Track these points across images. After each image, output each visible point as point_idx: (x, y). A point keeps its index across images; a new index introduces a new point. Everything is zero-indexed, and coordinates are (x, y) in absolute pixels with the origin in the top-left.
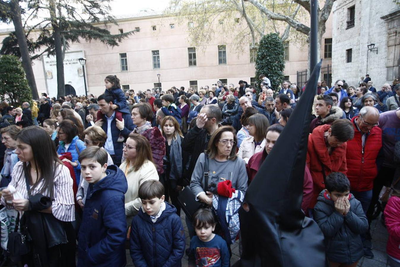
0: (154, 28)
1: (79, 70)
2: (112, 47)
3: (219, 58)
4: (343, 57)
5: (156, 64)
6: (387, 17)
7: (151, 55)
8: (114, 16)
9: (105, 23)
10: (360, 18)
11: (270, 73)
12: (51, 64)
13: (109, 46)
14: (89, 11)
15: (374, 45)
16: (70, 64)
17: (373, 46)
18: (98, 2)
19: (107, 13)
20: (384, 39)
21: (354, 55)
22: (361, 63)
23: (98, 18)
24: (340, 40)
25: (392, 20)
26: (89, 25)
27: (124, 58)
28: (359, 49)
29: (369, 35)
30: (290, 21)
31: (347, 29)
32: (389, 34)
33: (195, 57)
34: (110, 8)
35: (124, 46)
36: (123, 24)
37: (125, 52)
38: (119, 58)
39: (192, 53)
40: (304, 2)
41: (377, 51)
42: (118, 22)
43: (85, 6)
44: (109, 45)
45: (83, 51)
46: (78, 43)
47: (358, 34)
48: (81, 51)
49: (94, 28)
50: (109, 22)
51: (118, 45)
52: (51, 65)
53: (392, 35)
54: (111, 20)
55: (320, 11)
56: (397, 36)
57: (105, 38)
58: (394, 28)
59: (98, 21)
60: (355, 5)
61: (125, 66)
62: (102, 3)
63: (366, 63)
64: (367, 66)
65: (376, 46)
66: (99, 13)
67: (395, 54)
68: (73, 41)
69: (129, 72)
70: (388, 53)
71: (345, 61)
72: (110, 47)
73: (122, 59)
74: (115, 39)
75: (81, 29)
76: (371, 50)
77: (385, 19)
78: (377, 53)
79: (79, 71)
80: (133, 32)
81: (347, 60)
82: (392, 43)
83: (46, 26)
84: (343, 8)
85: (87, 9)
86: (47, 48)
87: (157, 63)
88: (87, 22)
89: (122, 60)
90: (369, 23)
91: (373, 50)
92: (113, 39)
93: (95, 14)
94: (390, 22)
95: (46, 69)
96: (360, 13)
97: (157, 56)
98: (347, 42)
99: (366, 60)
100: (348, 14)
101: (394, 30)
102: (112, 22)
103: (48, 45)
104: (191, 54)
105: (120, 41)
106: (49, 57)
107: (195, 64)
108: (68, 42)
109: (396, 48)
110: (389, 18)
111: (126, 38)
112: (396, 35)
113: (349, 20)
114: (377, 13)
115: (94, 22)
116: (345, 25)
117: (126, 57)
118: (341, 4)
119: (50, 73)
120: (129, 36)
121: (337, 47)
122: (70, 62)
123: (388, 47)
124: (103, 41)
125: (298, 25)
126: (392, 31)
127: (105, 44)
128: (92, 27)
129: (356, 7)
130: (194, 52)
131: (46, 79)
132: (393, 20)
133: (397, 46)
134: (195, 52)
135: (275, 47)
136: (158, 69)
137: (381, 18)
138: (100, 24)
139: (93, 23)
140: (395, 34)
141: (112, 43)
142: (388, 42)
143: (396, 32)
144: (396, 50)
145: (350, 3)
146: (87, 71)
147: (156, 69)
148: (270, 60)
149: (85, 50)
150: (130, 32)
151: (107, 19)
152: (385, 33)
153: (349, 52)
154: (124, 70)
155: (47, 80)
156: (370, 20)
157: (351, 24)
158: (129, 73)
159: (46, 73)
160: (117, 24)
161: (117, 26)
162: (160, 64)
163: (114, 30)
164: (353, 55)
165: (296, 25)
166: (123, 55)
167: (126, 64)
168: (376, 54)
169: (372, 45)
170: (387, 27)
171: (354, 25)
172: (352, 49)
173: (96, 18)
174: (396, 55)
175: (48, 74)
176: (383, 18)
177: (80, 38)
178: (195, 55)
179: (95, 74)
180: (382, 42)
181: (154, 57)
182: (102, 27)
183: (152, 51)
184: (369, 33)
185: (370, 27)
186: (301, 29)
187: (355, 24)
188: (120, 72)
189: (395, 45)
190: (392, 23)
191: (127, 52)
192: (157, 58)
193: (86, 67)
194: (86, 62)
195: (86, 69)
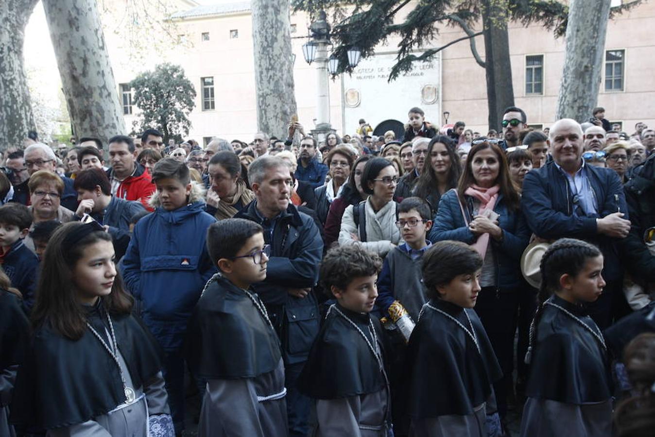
1: (426, 89)
5: (611, 81)
12: (359, 75)
27: (537, 66)
35: (537, 39)
37: (541, 54)
38: (524, 65)
52: (360, 78)
61: (533, 83)
69: (545, 96)
73: (527, 69)
79: (425, 93)
87: (613, 79)
89: (529, 70)
95: (345, 87)
97: (616, 64)
117: (542, 63)
119: (356, 94)
131: (344, 108)
136: (615, 91)
146: (443, 92)
147: (610, 91)
154: (531, 92)
155: (346, 109)
158: (544, 98)
159: (346, 94)
166: (535, 60)
175: (349, 97)
179: (464, 100)
188: (523, 97)
191: (546, 53)
192: (614, 66)
193: (443, 83)
194: (443, 72)
195: (443, 89)
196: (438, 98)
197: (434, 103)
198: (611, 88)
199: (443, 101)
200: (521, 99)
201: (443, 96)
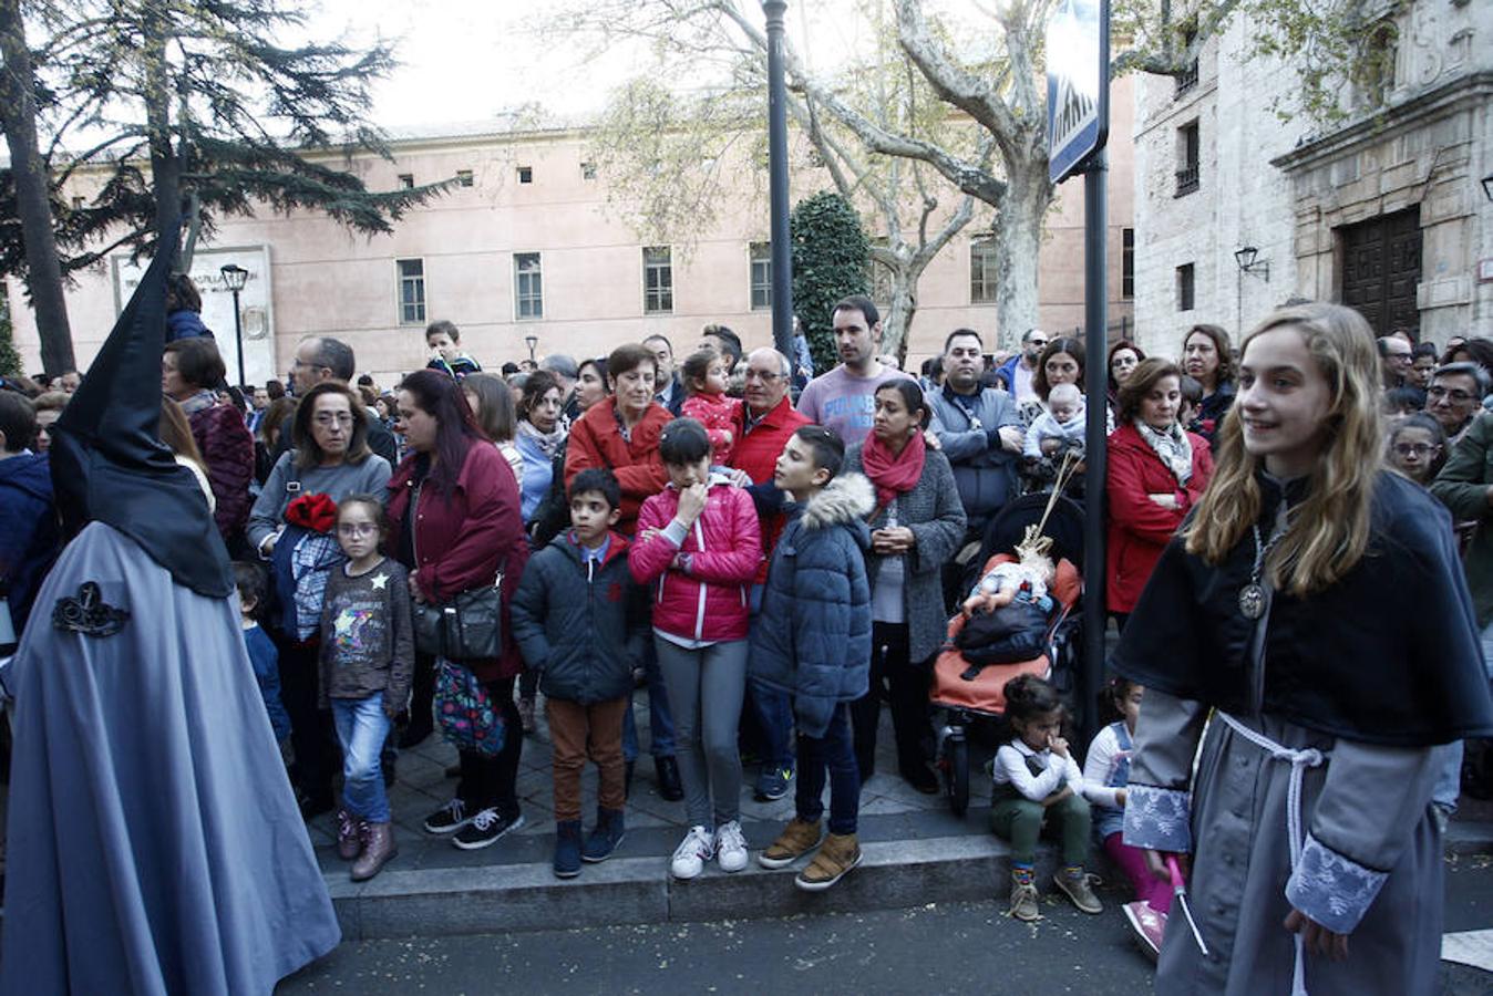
0: (526, 175)
1: (248, 314)
2: (366, 236)
3: (753, 287)
4: (1167, 290)
5: (528, 302)
6: (1290, 162)
7: (510, 269)
8: (381, 130)
9: (348, 150)
10: (1215, 163)
11: (816, 321)
13: (355, 231)
14: (293, 109)
15: (1255, 251)
16: (214, 290)
17: (1252, 254)
18: (324, 78)
19: (355, 118)
20: (1286, 231)
21: (1200, 284)
22: (1221, 313)
23: (326, 135)
24: (1156, 236)
25: (1306, 170)
26: (289, 157)
27: (414, 278)
28: (1214, 266)
29: (1243, 220)
30: (940, 162)
31: (1176, 197)
32: (1299, 217)
33: (667, 282)
34: (364, 99)
35: (412, 232)
36: (416, 157)
37: (418, 257)
38: (394, 275)
39: (659, 266)
40: (969, 98)
41: (1267, 271)
42: (394, 149)
43: (279, 89)
44: (359, 228)
45: (266, 248)
46: (245, 218)
47: (1211, 215)
48: (259, 248)
49: (309, 169)
50: (363, 147)
51: (390, 231)
53: (1309, 219)
54: (370, 143)
55: (1030, 130)
56: (1323, 223)
57: (343, 202)
58: (1311, 196)
59: (326, 144)
60: (1197, 119)
61: (416, 305)
62: (337, 83)
63: (1237, 312)
64: (1240, 321)
65: (1260, 256)
66: (328, 116)
67: (1317, 282)
68: (227, 208)
70: (1299, 279)
71: (1175, 307)
72: (362, 237)
73: (405, 281)
74: (380, 208)
75: (258, 169)
76: (1246, 268)
77: (1284, 168)
78: (1267, 280)
79: (248, 320)
80: (444, 185)
81: (1179, 302)
82: (1307, 245)
83: (130, 154)
84: (1162, 126)
85: (285, 101)
86: (132, 230)
87: (531, 299)
88: (281, 144)
89: (408, 284)
90: (1241, 180)
91: (1255, 267)
92: (369, 208)
93: (313, 118)
94: (1299, 176)
96: (1214, 144)
97: (533, 274)
98: (1177, 242)
99: (1236, 300)
100: (1179, 148)
101: (1313, 203)
102: (374, 151)
103: (137, 220)
104: (655, 270)
105: (396, 215)
106: (137, 265)
107: (667, 305)
108: (211, 213)
109: (1321, 263)
110: (1296, 163)
111: (417, 206)
112: (1319, 221)
113: (1184, 167)
114: (1262, 147)
115: (308, 146)
116: (1172, 184)
117: (421, 273)
118: (1158, 113)
120: (429, 200)
121: (1148, 258)
122: (216, 286)
123: (1299, 258)
124: (336, 213)
125: (966, 175)
126: (1308, 205)
127: (345, 225)
128: (298, 164)
129: (1201, 126)
130: (666, 265)
132: (1309, 171)
133: (1323, 256)
134: (669, 261)
135: (834, 236)
136: (532, 318)
137: (1272, 163)
138: (331, 154)
139: (307, 151)
140: (1315, 217)
141: (365, 221)
142: (1297, 242)
143: (1318, 212)
144: (1322, 271)
145: (1184, 109)
146: (275, 320)
147: (526, 319)
148: (814, 278)
149: (272, 243)
150: (433, 186)
151: (356, 140)
152: (1288, 212)
153: (1187, 272)
154: (413, 319)
156: (1241, 168)
157: (1188, 180)
160: (391, 158)
161: (390, 162)
162: (540, 301)
163: (379, 178)
164: (1197, 283)
165: (961, 174)
166: (412, 267)
167: (421, 298)
168: (1263, 282)
169: (1247, 250)
170: (1293, 192)
171: (1197, 181)
172: (1196, 266)
173: (317, 135)
174: (1321, 287)
176: (1277, 163)
177: (253, 201)
178: (667, 272)
180: (1280, 242)
181: (521, 276)
182: (336, 165)
183: (516, 255)
184: (1242, 211)
185: (1244, 192)
186: (976, 188)
187: (1201, 180)
188: (396, 328)
189: (1318, 254)
190: (1307, 182)
191: (426, 255)
192: (531, 278)
193: (275, 305)
194: (273, 286)
195: (275, 313)
196: (267, 330)
197: (261, 337)
198: (528, 314)
199: (276, 333)
200: (393, 331)
201: (276, 325)
